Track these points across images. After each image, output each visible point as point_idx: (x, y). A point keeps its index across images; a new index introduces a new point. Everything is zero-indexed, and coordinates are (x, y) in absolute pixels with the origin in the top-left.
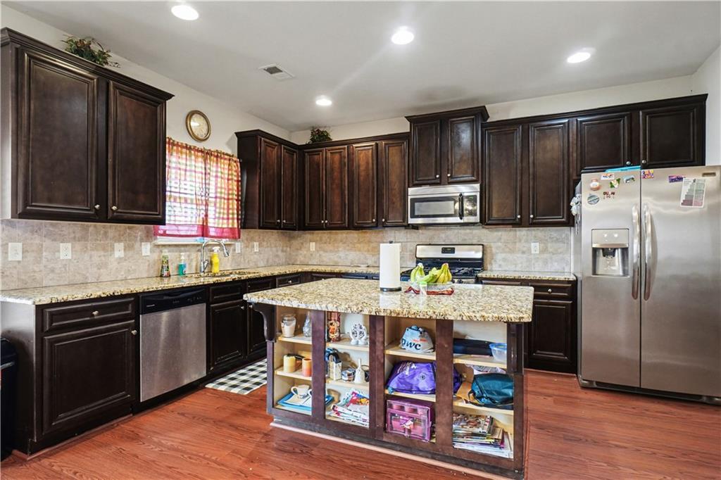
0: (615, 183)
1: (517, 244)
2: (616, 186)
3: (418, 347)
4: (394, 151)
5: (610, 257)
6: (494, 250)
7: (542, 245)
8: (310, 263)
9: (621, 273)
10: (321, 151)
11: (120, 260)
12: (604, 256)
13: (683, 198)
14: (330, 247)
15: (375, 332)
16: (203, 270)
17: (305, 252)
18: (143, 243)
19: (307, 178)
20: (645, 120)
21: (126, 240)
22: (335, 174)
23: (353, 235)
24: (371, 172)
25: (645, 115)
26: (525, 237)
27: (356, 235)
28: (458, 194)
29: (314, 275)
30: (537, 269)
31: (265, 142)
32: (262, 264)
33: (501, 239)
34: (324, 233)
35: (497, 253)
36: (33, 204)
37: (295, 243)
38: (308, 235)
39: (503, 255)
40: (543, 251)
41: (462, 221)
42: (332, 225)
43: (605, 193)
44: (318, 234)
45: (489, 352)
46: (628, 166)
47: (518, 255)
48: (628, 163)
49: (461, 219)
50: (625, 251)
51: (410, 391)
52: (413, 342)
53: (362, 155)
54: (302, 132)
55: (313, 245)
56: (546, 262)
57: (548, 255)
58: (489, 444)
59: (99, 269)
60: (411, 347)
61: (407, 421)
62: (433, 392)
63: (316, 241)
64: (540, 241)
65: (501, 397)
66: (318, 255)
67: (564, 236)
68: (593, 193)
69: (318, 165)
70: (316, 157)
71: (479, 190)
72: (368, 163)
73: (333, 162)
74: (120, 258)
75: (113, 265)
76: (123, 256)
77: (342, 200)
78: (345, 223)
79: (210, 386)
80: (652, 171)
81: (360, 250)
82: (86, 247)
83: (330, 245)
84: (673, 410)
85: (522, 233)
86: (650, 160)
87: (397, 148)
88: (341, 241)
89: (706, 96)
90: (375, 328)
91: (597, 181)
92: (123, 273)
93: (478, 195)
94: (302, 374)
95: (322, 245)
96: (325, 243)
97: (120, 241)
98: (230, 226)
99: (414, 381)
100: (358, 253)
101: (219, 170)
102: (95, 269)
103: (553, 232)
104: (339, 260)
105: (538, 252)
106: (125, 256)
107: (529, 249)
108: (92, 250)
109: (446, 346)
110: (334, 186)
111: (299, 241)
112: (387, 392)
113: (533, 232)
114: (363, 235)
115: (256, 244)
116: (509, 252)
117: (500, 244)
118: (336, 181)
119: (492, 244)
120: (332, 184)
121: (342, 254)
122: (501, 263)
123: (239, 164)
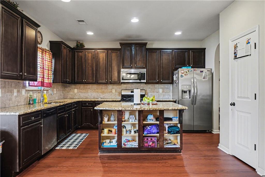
0: (187, 72)
1: (155, 90)
2: (188, 73)
3: (153, 120)
4: (114, 55)
5: (186, 93)
6: (148, 91)
7: (163, 90)
8: (74, 98)
9: (189, 98)
10: (83, 51)
11: (16, 97)
12: (184, 93)
13: (203, 77)
14: (84, 91)
15: (140, 117)
16: (42, 101)
17: (72, 93)
18: (23, 89)
19: (76, 62)
20: (191, 53)
21: (17, 88)
22: (89, 61)
23: (95, 86)
24: (105, 61)
25: (192, 52)
26: (157, 87)
27: (96, 86)
28: (139, 72)
29: (83, 102)
30: (161, 98)
31: (64, 46)
32: (57, 98)
33: (150, 88)
34: (81, 85)
35: (149, 93)
36: (4, 72)
37: (67, 89)
38: (73, 86)
39: (151, 93)
40: (163, 92)
41: (140, 82)
42: (88, 82)
43: (185, 75)
44: (78, 86)
45: (171, 119)
46: (188, 66)
47: (156, 93)
48: (188, 65)
49: (140, 81)
50: (190, 91)
51: (151, 133)
52: (151, 119)
53: (101, 55)
54: (70, 42)
55: (76, 91)
56: (164, 95)
57: (165, 93)
58: (173, 145)
59: (9, 101)
60: (150, 120)
61: (150, 143)
62: (158, 133)
63: (77, 88)
64: (162, 88)
65: (176, 131)
66: (78, 94)
67: (169, 87)
68: (182, 74)
69: (81, 57)
70: (80, 54)
71: (146, 71)
72: (103, 58)
73: (88, 57)
74: (16, 96)
75: (14, 99)
76: (16, 95)
77: (92, 72)
78: (94, 81)
79: (57, 148)
80: (196, 69)
81: (97, 92)
82: (5, 91)
83: (84, 90)
84: (202, 135)
85: (157, 86)
86: (193, 65)
87: (115, 53)
88: (89, 88)
89: (205, 48)
90: (140, 116)
91: (183, 71)
92: (16, 103)
93: (146, 73)
94: (112, 134)
95: (80, 90)
96: (82, 89)
97: (16, 88)
98: (49, 82)
99: (151, 131)
100: (96, 93)
101: (46, 57)
102: (8, 101)
103: (166, 86)
104: (88, 96)
105: (161, 92)
106: (17, 95)
107: (159, 91)
108: (7, 92)
109: (162, 118)
110: (89, 66)
111: (69, 88)
112: (144, 135)
113: (160, 86)
114: (99, 86)
115: (55, 90)
116: (153, 92)
117: (150, 90)
118: (90, 64)
119: (147, 90)
120: (88, 65)
121: (90, 94)
122: (150, 96)
123: (52, 55)
